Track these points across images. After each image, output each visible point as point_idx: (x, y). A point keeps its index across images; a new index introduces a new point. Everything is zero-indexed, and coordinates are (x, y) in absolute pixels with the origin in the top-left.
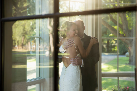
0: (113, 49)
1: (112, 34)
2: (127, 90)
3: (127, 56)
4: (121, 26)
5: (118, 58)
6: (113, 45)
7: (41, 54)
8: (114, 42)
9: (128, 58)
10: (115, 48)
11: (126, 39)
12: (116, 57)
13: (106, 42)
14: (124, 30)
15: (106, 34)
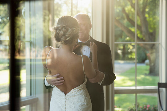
0: (130, 56)
1: (129, 37)
2: (147, 109)
3: (147, 65)
4: (139, 27)
5: (136, 67)
6: (129, 51)
7: (32, 63)
8: (131, 47)
9: (148, 67)
10: (132, 55)
11: (146, 44)
12: (133, 66)
13: (122, 47)
14: (143, 33)
15: (121, 38)
